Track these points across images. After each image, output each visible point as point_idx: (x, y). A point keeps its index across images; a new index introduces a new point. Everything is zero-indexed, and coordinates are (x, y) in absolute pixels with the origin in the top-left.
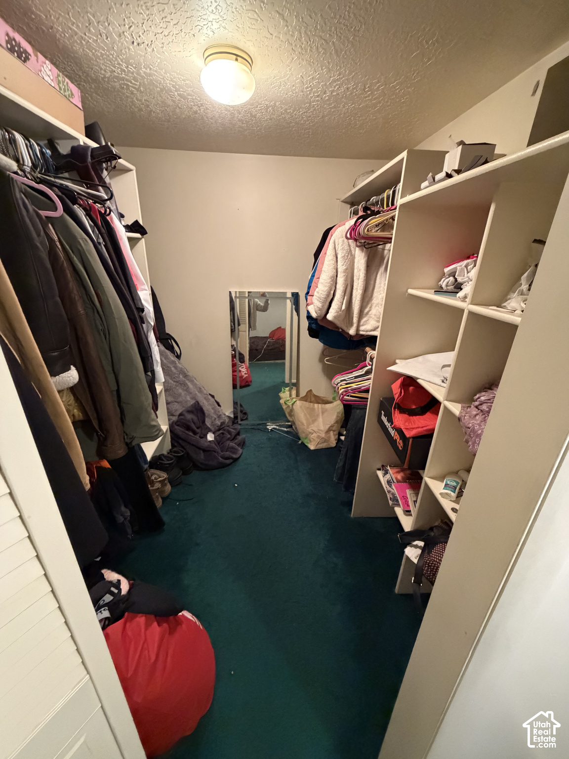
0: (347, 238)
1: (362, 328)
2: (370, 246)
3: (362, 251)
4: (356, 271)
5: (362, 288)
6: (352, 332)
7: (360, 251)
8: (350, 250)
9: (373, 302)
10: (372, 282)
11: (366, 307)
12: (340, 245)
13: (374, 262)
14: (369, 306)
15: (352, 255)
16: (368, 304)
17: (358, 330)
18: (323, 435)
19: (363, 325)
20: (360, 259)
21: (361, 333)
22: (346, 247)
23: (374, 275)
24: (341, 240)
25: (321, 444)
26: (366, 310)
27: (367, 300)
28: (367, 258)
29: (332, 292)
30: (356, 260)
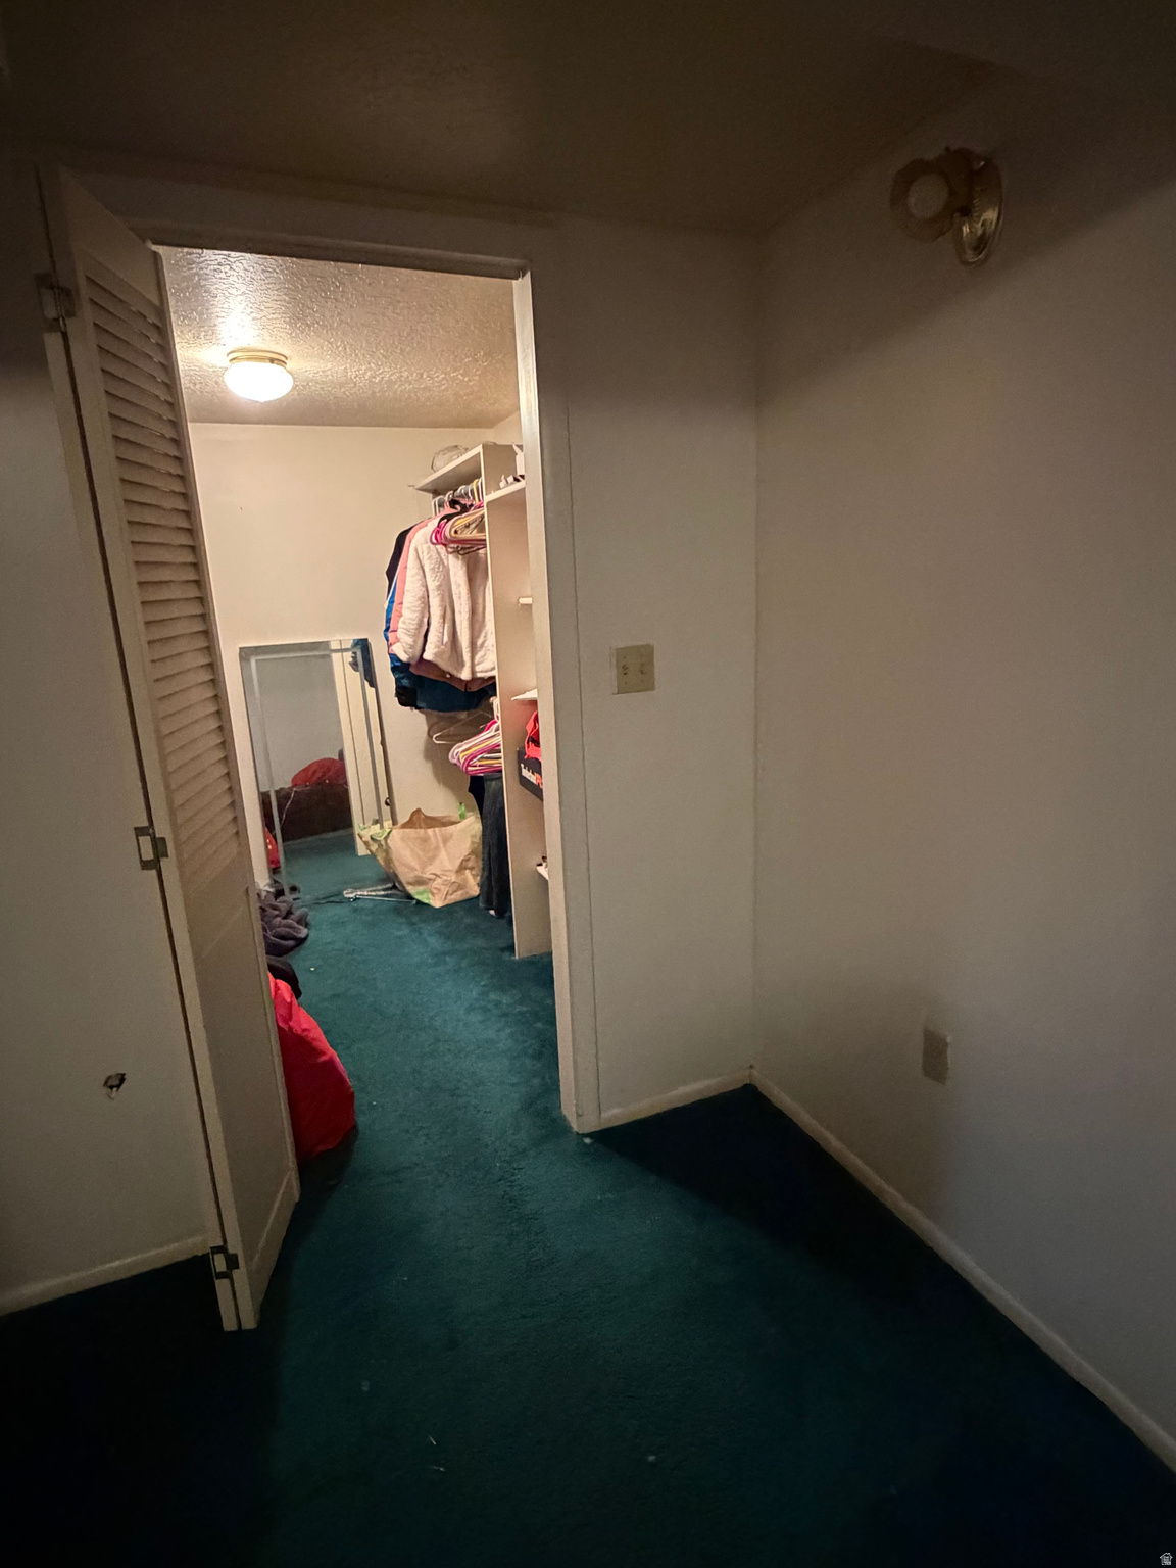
0: (433, 544)
1: (478, 668)
2: (467, 551)
4: (454, 587)
6: (465, 675)
7: (455, 560)
8: (442, 560)
10: (480, 601)
11: (478, 637)
12: (425, 554)
13: (475, 574)
14: (483, 634)
15: (444, 566)
16: (480, 632)
17: (473, 672)
18: (453, 878)
19: (478, 664)
20: (457, 569)
21: (479, 675)
22: (435, 556)
23: (482, 588)
24: (425, 547)
25: (452, 894)
26: (479, 642)
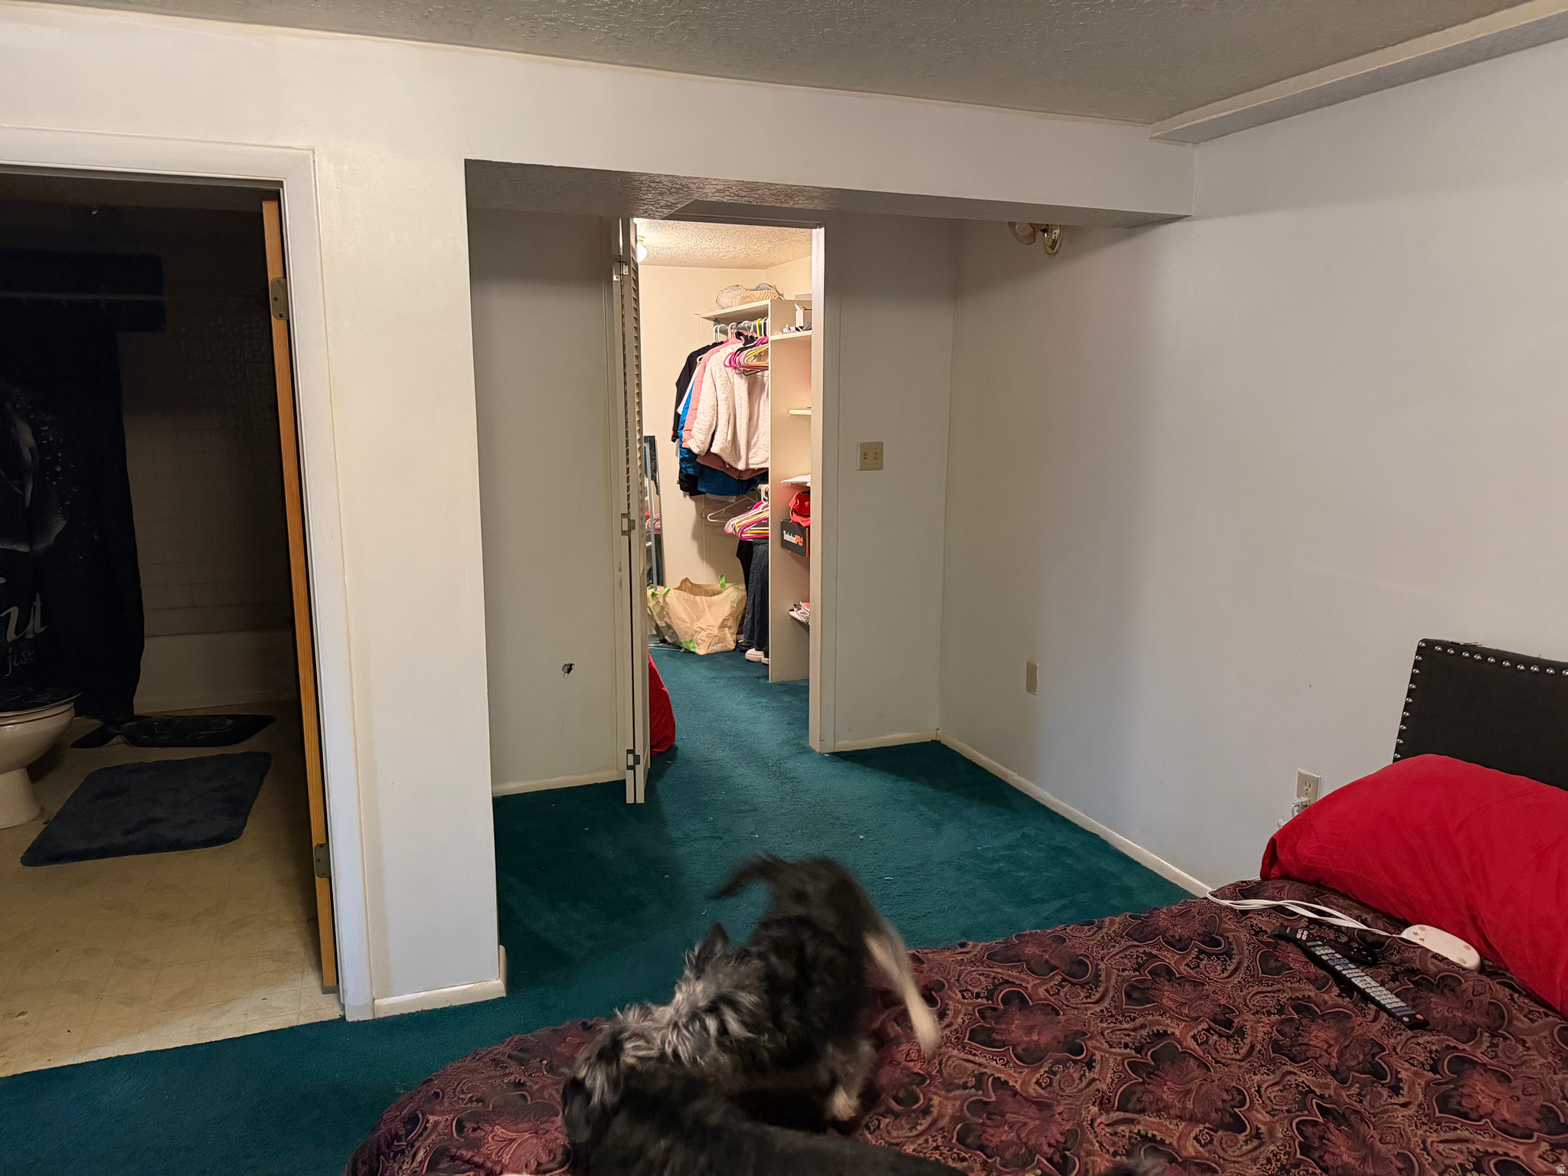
0: (726, 366)
1: (750, 462)
2: (749, 373)
3: (742, 378)
4: (737, 399)
5: (746, 417)
6: (741, 466)
7: (739, 378)
8: (729, 378)
9: (759, 431)
10: (756, 410)
11: (753, 437)
12: (717, 373)
13: (755, 388)
14: (756, 436)
16: (754, 434)
17: (747, 464)
18: (716, 632)
19: (752, 458)
21: (751, 467)
22: (724, 375)
23: (757, 402)
25: (713, 645)
26: (753, 443)
27: (752, 430)
28: (746, 385)
29: (715, 422)
30: (736, 388)
